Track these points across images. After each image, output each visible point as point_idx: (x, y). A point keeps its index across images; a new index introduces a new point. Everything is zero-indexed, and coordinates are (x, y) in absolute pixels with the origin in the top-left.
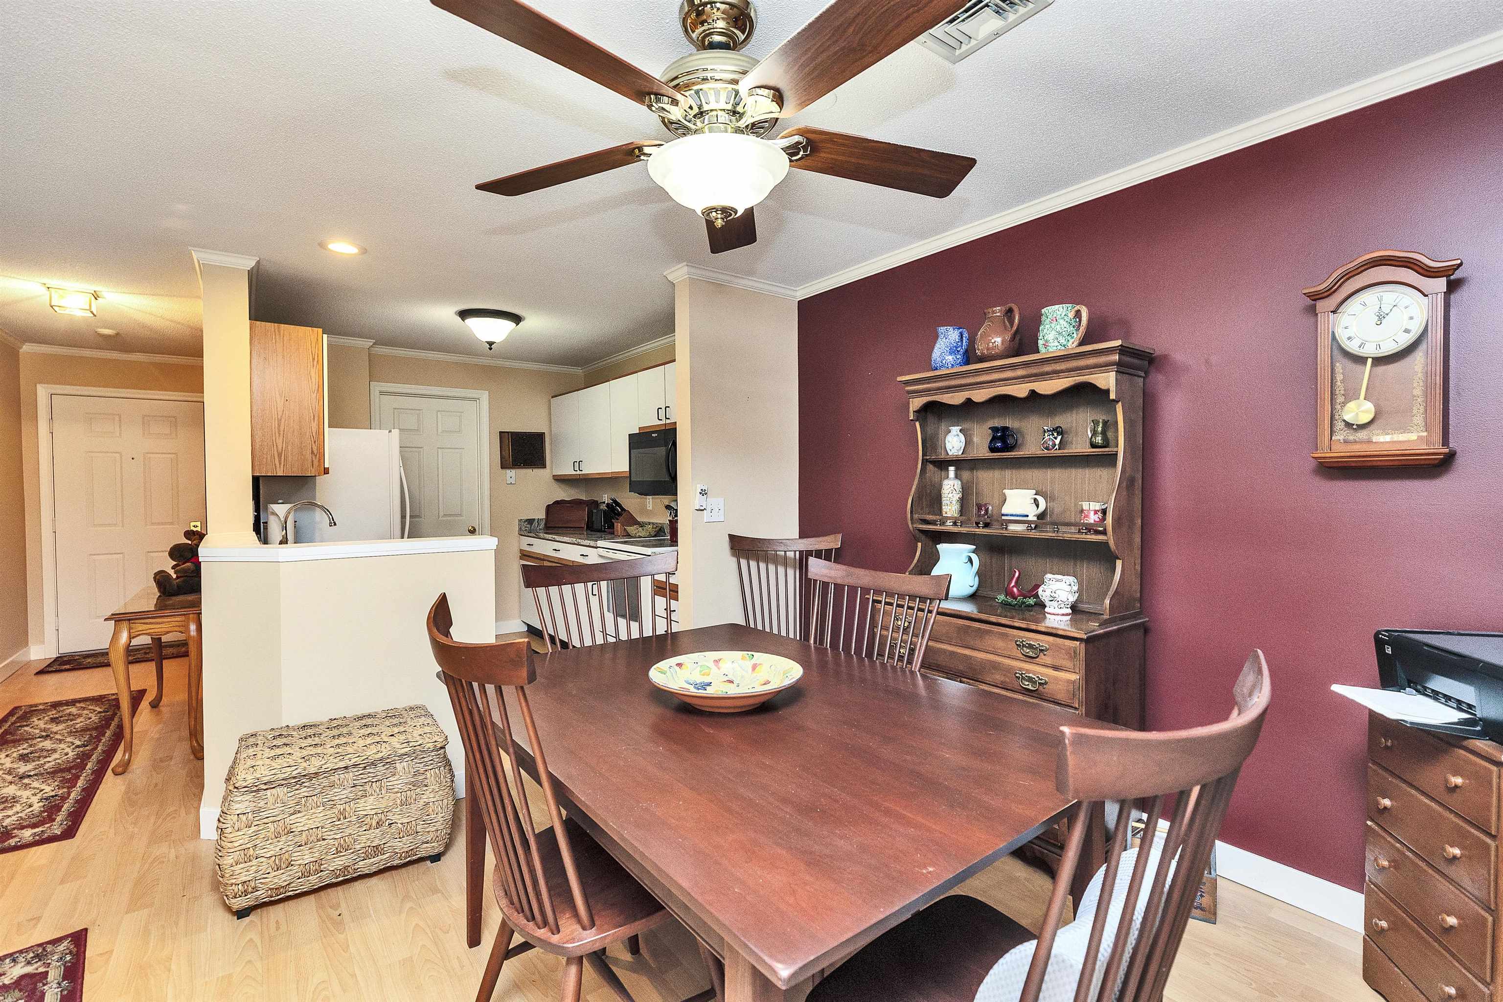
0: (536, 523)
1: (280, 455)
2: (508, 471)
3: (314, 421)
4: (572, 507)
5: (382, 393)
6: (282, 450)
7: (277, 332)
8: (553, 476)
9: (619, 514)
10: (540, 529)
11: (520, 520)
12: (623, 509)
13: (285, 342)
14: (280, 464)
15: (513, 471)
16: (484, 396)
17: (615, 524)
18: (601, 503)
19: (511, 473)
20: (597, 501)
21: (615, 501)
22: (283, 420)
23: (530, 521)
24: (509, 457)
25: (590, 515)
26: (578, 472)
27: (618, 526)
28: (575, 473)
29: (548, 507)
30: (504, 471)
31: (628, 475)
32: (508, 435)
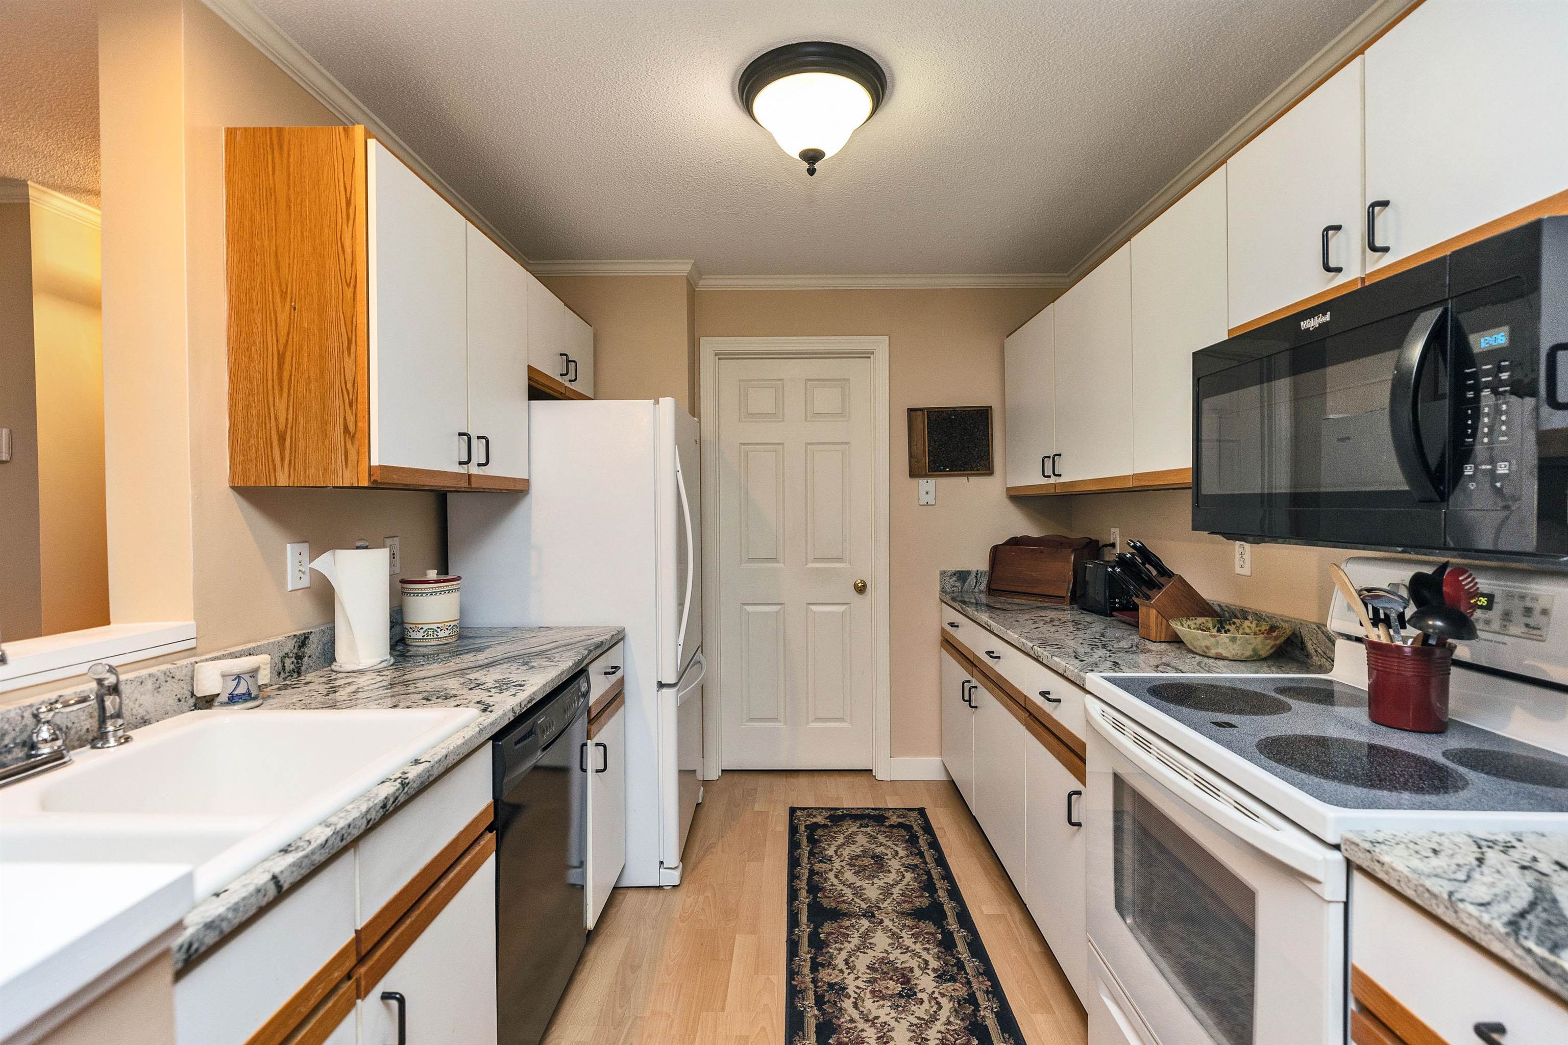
0: (971, 580)
1: (282, 439)
2: (922, 482)
3: (349, 355)
4: (1042, 552)
5: (721, 356)
6: (286, 426)
7: (276, 147)
8: (1008, 489)
9: (1154, 585)
10: (980, 592)
11: (943, 574)
12: (1165, 572)
13: (291, 169)
14: (282, 459)
15: (932, 481)
16: (880, 345)
17: (1142, 610)
18: (1106, 546)
19: (928, 486)
20: (1098, 541)
21: (1143, 552)
22: (288, 354)
23: (962, 576)
24: (925, 456)
25: (1079, 572)
26: (1053, 480)
27: (1149, 614)
28: (1045, 481)
29: (995, 550)
30: (915, 481)
31: (1189, 479)
32: (923, 414)
